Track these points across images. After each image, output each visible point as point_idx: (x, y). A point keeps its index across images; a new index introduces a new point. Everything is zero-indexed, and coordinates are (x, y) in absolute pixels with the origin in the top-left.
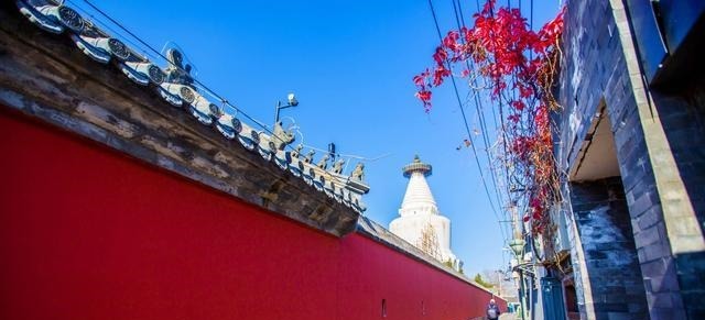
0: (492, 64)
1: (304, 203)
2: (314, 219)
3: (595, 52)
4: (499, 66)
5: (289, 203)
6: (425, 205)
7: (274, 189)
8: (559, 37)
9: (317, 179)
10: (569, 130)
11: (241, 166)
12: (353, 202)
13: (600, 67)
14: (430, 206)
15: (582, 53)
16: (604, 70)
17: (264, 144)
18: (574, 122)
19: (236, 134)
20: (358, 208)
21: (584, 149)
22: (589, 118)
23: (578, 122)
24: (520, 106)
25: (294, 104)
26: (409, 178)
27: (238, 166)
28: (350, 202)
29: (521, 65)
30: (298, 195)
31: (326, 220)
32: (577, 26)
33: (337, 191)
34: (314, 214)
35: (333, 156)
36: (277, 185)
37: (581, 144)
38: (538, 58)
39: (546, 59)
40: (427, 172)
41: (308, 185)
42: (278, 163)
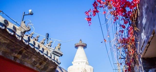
0: (114, 11)
1: (34, 59)
2: (37, 67)
3: (151, 14)
4: (117, 12)
5: (26, 59)
6: (83, 60)
7: (20, 53)
8: (138, 5)
9: (41, 49)
10: (141, 39)
11: (6, 42)
12: (56, 60)
13: (153, 19)
14: (85, 61)
15: (146, 13)
16: (154, 21)
17: (18, 33)
18: (143, 36)
19: (6, 27)
20: (58, 63)
21: (147, 47)
22: (149, 36)
23: (145, 37)
24: (124, 27)
25: (32, 14)
26: (77, 48)
27: (4, 41)
28: (54, 60)
29: (125, 13)
30: (31, 56)
31: (43, 67)
32: (145, 3)
33: (49, 55)
34: (38, 65)
35: (48, 39)
36: (22, 51)
37: (146, 45)
38: (131, 11)
39: (133, 12)
40: (84, 46)
41: (37, 52)
42: (24, 41)
